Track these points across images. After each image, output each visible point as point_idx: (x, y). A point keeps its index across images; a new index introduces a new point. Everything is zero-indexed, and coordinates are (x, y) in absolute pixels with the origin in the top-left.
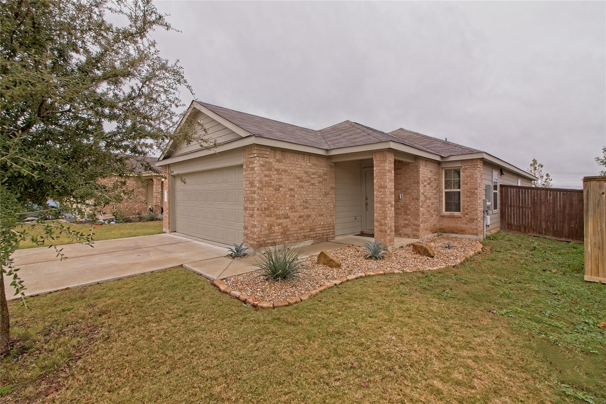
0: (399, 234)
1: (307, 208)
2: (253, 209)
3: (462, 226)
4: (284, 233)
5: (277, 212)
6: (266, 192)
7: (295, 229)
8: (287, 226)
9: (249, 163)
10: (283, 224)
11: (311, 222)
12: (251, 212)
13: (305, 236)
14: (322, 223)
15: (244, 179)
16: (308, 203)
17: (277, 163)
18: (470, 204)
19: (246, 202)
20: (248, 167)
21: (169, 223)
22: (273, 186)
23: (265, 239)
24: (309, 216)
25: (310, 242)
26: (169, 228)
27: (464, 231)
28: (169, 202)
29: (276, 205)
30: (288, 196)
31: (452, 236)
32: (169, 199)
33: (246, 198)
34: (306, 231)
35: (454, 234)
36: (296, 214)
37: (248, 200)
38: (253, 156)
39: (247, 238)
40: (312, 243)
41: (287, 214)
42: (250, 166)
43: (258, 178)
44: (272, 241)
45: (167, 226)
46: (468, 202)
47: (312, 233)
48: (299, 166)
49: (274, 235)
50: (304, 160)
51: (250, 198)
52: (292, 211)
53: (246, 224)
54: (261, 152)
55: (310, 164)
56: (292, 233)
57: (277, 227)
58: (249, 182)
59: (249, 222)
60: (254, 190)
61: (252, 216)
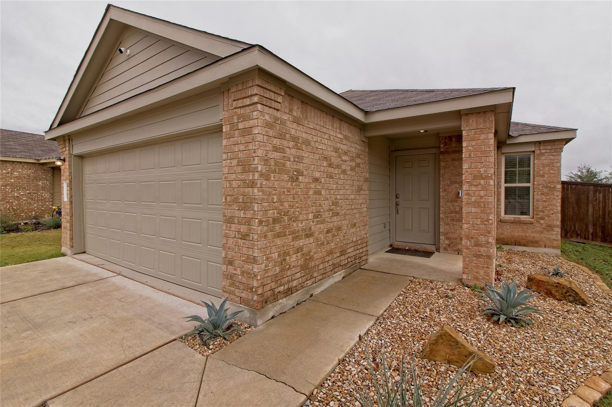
0: (456, 250)
1: (337, 214)
2: (248, 222)
3: (533, 235)
4: (304, 267)
5: (295, 225)
6: (276, 183)
7: (320, 254)
8: (310, 252)
9: (238, 119)
10: (305, 249)
11: (342, 239)
12: (243, 229)
13: (334, 264)
14: (354, 240)
15: (225, 156)
16: (339, 206)
17: (295, 125)
18: (548, 205)
19: (230, 205)
20: (234, 127)
21: (72, 239)
22: (287, 172)
23: (273, 285)
24: (339, 229)
25: (341, 275)
26: (72, 247)
27: (537, 242)
28: (71, 202)
29: (292, 210)
30: (311, 193)
31: (519, 250)
32: (71, 197)
33: (229, 198)
34: (335, 256)
35: (520, 247)
36: (322, 226)
37: (236, 200)
38: (247, 102)
39: (232, 284)
40: (342, 276)
41: (310, 228)
42: (241, 126)
43: (260, 153)
44: (286, 287)
45: (68, 243)
46: (544, 201)
47: (343, 258)
48: (326, 137)
49: (289, 273)
50: (333, 127)
51: (241, 197)
52: (318, 221)
53: (231, 254)
54: (268, 94)
55: (340, 136)
56: (317, 262)
57: (294, 256)
58: (238, 162)
59: (239, 249)
60: (251, 178)
61: (245, 237)
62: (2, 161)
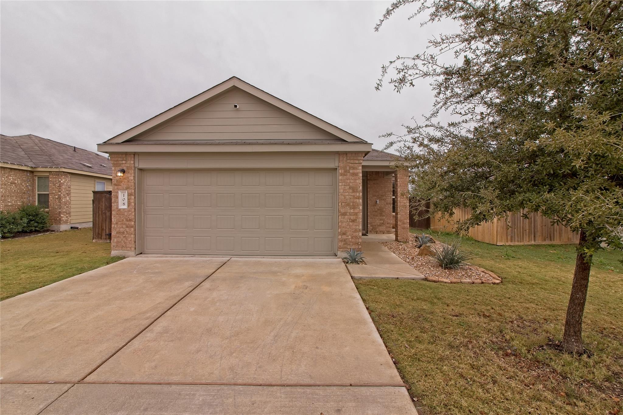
2: (356, 214)
9: (350, 168)
12: (353, 217)
15: (340, 185)
19: (344, 207)
20: (347, 172)
21: (135, 242)
26: (135, 249)
28: (135, 209)
32: (135, 204)
33: (343, 204)
37: (348, 205)
38: (357, 162)
39: (346, 244)
42: (351, 171)
51: (351, 203)
58: (349, 187)
59: (350, 227)
60: (358, 195)
61: (353, 221)
62: (2, 167)
